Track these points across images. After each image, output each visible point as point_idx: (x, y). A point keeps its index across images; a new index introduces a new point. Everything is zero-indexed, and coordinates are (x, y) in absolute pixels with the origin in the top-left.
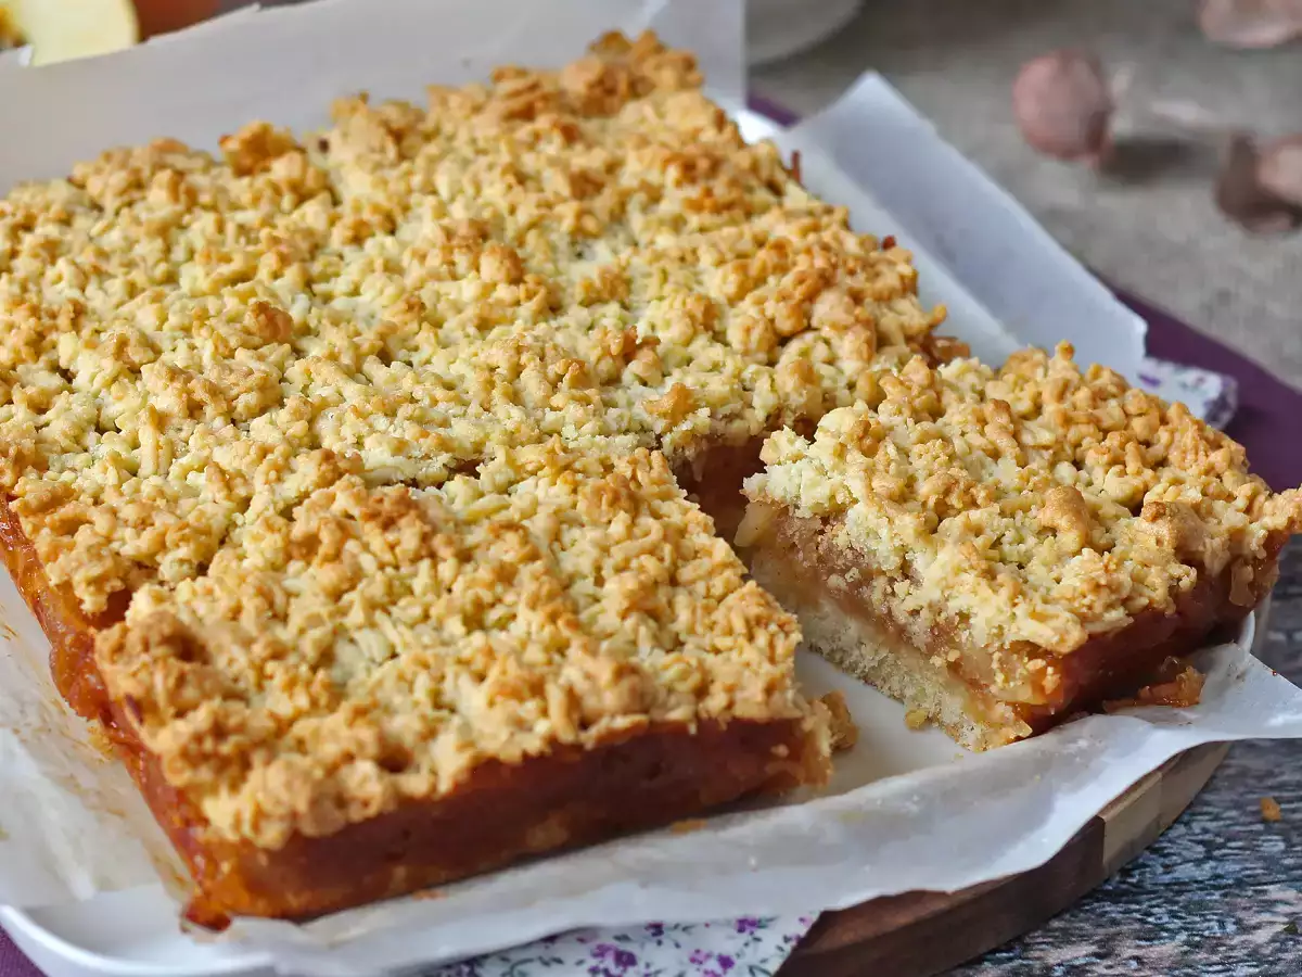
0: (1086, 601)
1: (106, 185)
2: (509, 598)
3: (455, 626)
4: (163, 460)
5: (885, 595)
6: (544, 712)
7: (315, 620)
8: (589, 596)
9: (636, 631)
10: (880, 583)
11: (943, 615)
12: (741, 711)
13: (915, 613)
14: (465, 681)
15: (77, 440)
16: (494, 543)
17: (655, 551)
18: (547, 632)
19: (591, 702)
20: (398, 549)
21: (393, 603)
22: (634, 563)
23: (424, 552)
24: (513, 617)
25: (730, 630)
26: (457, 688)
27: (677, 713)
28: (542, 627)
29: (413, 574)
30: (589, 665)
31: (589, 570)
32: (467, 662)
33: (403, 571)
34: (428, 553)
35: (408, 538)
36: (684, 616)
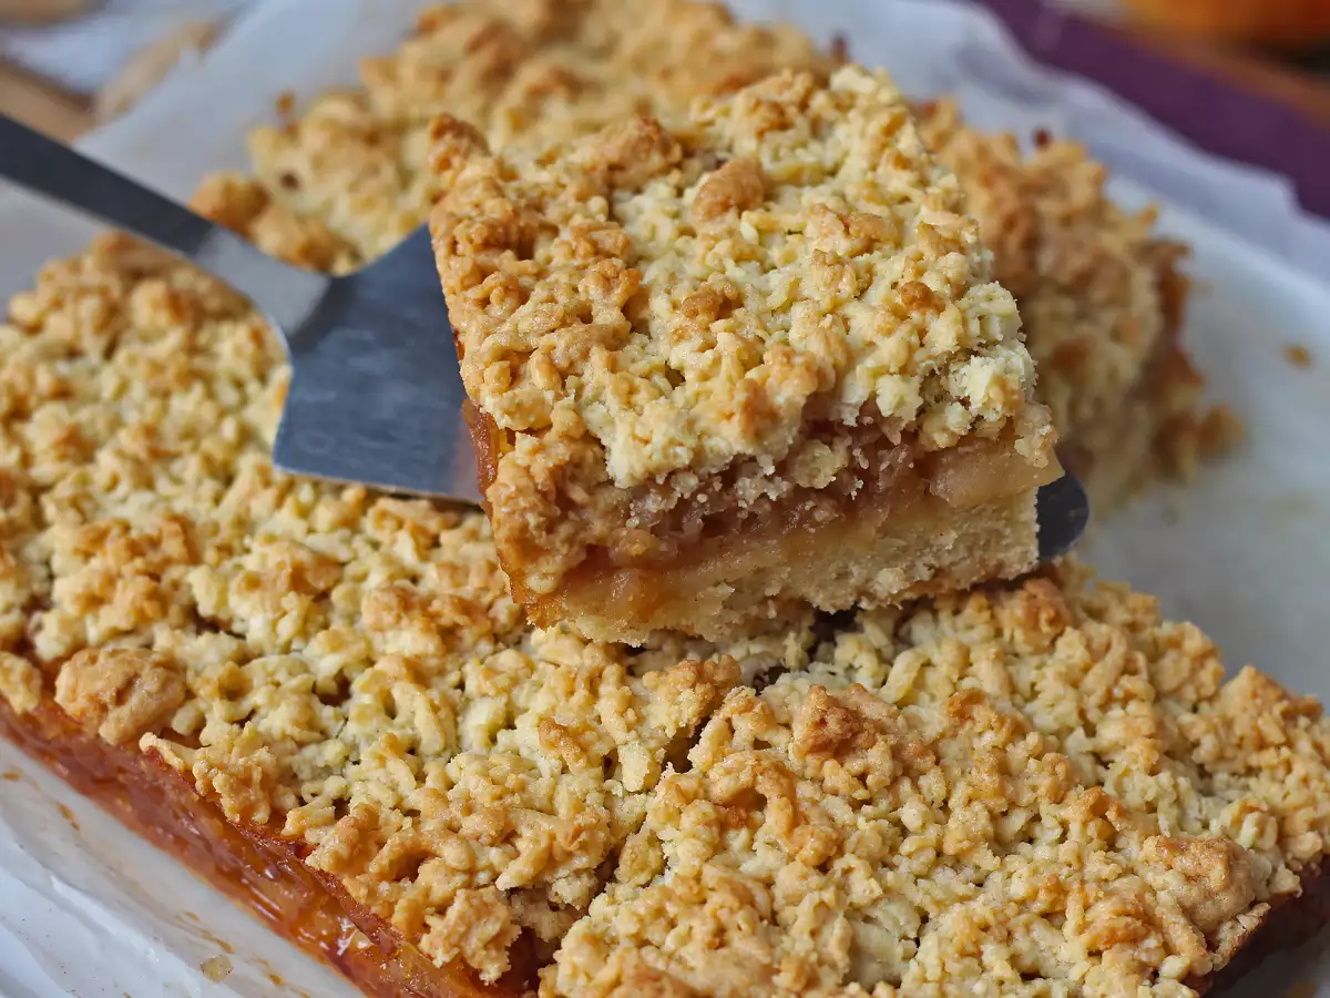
1: (77, 323)
2: (1027, 797)
3: (986, 859)
4: (449, 724)
6: (1168, 949)
7: (823, 912)
9: (1176, 786)
14: (1040, 931)
15: (311, 724)
16: (962, 724)
17: (1128, 669)
18: (1092, 830)
19: (1207, 911)
20: (870, 780)
21: (894, 850)
22: (1118, 693)
23: (900, 773)
24: (1037, 818)
25: (1262, 745)
26: (1034, 943)
27: (1287, 882)
28: (1085, 824)
29: (897, 804)
30: (1184, 862)
31: (1073, 719)
32: (1023, 904)
33: (884, 805)
34: (905, 769)
35: (876, 758)
36: (1208, 746)
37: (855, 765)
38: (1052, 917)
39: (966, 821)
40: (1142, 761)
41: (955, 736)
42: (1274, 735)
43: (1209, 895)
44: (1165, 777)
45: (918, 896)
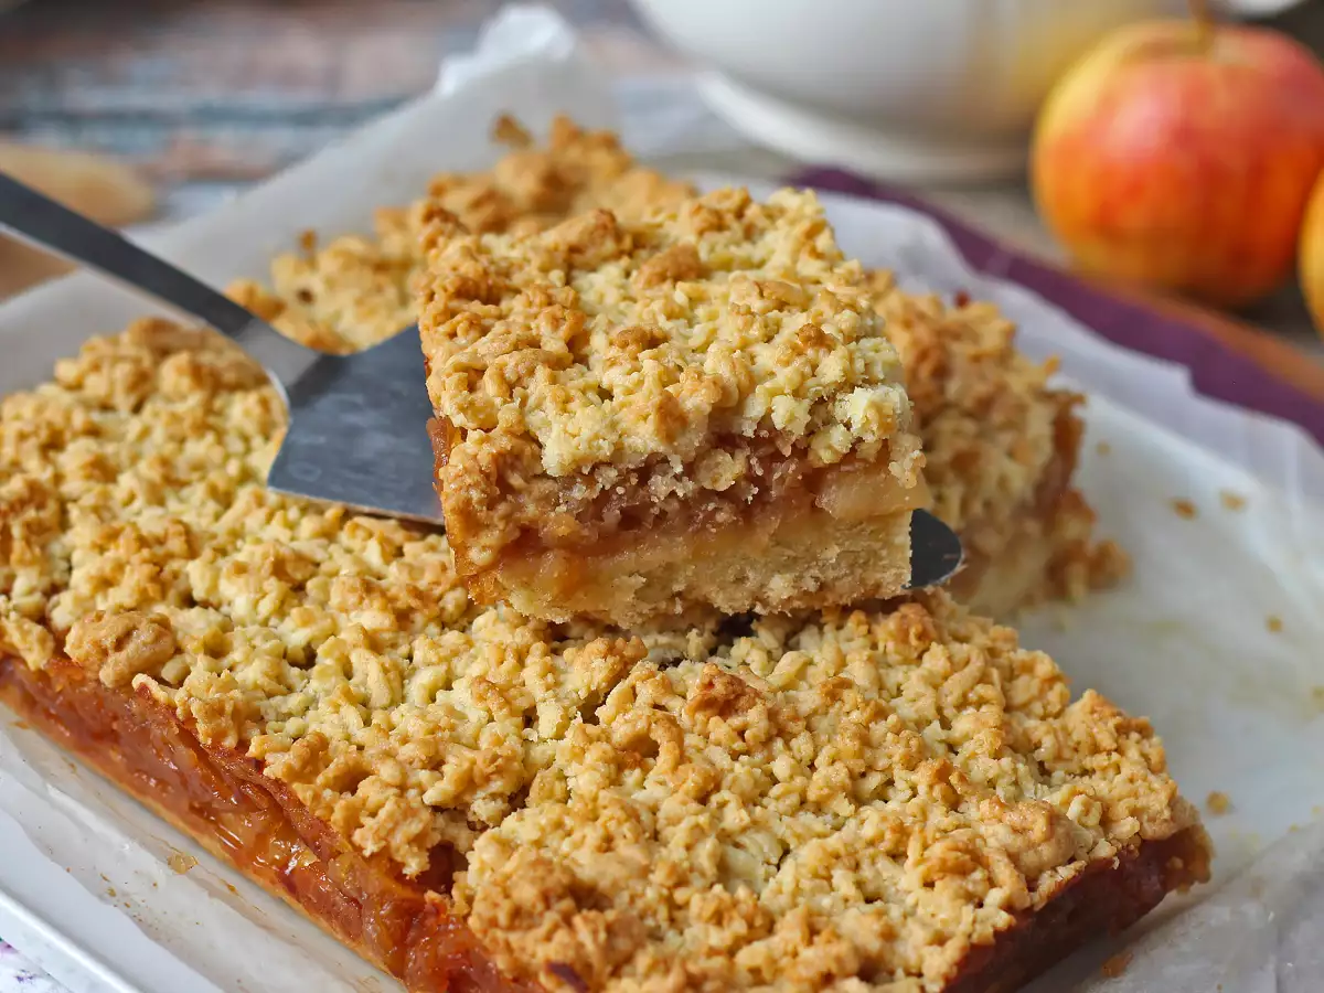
1: (112, 383)
2: (882, 763)
3: (843, 807)
4: (396, 684)
6: (992, 883)
7: (698, 833)
8: (941, 742)
9: (1015, 770)
12: (1152, 831)
14: (885, 866)
15: (280, 678)
16: (832, 705)
17: (984, 679)
18: (937, 791)
19: (1029, 859)
20: (747, 734)
21: (763, 795)
22: (972, 696)
23: (775, 732)
24: (890, 783)
25: (1095, 749)
26: (878, 873)
27: (1105, 850)
28: (931, 787)
29: (770, 759)
30: (1013, 818)
31: (931, 713)
32: (871, 843)
33: (758, 757)
34: (778, 731)
35: (755, 718)
36: (1048, 743)
37: (736, 721)
38: (897, 856)
39: (829, 774)
40: (986, 746)
41: (826, 713)
42: (1106, 741)
43: (1032, 846)
44: (1006, 762)
45: (782, 829)
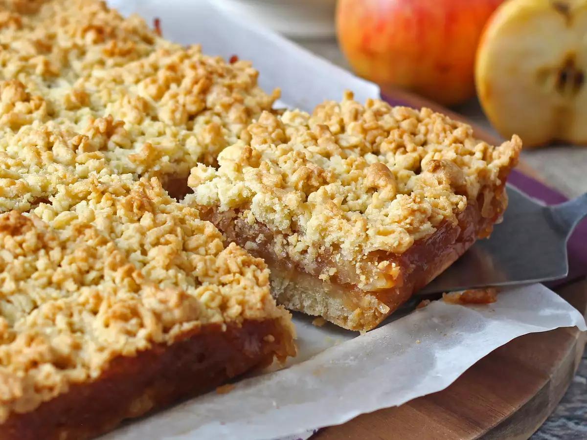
0: (408, 221)
2: (98, 265)
3: (70, 285)
5: (283, 245)
6: (142, 325)
8: (140, 261)
9: (176, 277)
10: (279, 239)
11: (323, 248)
12: (249, 314)
13: (304, 252)
16: (78, 237)
17: (172, 231)
18: (126, 281)
19: (167, 317)
20: (24, 245)
21: (29, 277)
22: (162, 240)
23: (40, 245)
24: (102, 277)
25: (228, 272)
26: (82, 320)
27: (217, 318)
28: (123, 279)
29: (37, 259)
30: (161, 295)
31: (136, 246)
32: (84, 305)
33: (30, 258)
34: (42, 244)
35: (29, 238)
36: (200, 266)
37: (18, 238)
38: (95, 313)
39: (68, 268)
40: (161, 264)
41: (75, 241)
42: (234, 268)
43: (169, 310)
44: (172, 272)
45: (35, 295)
